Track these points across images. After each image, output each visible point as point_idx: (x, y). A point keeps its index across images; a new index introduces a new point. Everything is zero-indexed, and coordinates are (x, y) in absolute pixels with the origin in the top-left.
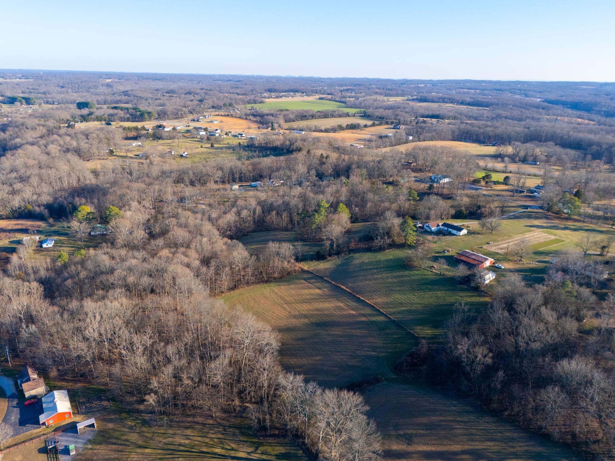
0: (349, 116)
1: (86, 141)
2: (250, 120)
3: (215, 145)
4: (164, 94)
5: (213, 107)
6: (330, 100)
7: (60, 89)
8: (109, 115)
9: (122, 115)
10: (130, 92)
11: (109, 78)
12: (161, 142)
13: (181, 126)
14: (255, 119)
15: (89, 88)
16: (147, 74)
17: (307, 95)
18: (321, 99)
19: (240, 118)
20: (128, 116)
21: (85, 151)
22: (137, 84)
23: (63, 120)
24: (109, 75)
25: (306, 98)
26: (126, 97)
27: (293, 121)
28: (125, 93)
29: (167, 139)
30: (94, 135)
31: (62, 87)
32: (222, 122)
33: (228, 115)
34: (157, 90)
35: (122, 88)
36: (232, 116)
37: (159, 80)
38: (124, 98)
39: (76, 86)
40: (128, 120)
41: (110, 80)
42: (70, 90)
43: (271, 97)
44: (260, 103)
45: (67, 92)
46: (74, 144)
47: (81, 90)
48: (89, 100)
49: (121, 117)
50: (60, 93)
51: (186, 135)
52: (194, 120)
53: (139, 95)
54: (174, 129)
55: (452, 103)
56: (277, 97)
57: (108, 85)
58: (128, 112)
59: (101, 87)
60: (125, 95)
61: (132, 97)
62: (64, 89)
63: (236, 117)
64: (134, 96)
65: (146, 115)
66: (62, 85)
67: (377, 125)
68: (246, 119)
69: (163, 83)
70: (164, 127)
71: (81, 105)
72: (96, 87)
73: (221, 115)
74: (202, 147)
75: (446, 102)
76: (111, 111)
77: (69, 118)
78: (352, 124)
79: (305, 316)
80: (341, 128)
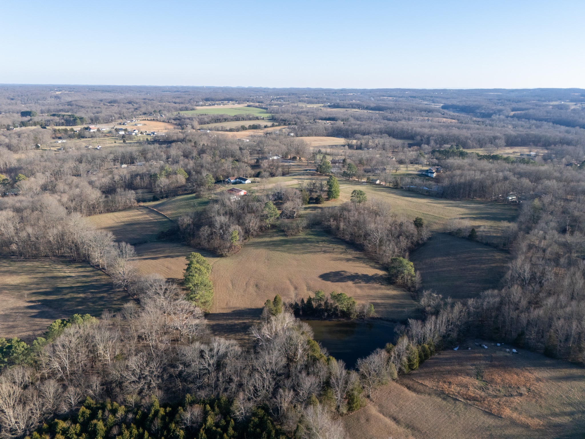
0: (258, 119)
1: (18, 139)
2: (171, 123)
3: (127, 141)
4: (106, 104)
5: (145, 114)
6: (256, 107)
7: (9, 101)
8: (45, 121)
9: (58, 121)
10: (73, 102)
11: (60, 91)
12: (83, 140)
13: (105, 128)
14: (175, 123)
15: (38, 100)
16: (100, 86)
17: (239, 103)
18: (249, 106)
19: (163, 121)
20: (63, 121)
21: (15, 146)
22: (85, 95)
23: (4, 125)
24: (60, 88)
25: (237, 106)
26: (70, 107)
27: (208, 123)
28: (70, 104)
29: (89, 138)
30: (26, 135)
31: (12, 99)
32: (145, 125)
33: (154, 120)
34: (101, 101)
35: (69, 99)
36: (157, 120)
37: (109, 91)
38: (67, 107)
39: (26, 98)
40: (62, 124)
41: (60, 93)
42: (19, 102)
43: (205, 105)
44: (191, 110)
45: (16, 104)
46: (7, 141)
47: (30, 102)
48: (34, 110)
49: (56, 123)
50: (9, 104)
51: (108, 134)
52: (120, 124)
53: (81, 105)
54: (98, 130)
55: (359, 108)
56: (210, 105)
57: (57, 97)
58: (63, 119)
59: (49, 99)
60: (68, 105)
61: (74, 107)
62: (13, 101)
63: (160, 121)
64: (77, 105)
65: (78, 121)
66: (12, 97)
67: (276, 126)
68: (168, 122)
69: (111, 95)
70: (90, 129)
71: (24, 114)
72: (44, 99)
73: (148, 120)
74: (115, 142)
75: (355, 108)
76: (49, 118)
77: (10, 123)
78: (254, 125)
79: (123, 222)
80: (243, 128)
